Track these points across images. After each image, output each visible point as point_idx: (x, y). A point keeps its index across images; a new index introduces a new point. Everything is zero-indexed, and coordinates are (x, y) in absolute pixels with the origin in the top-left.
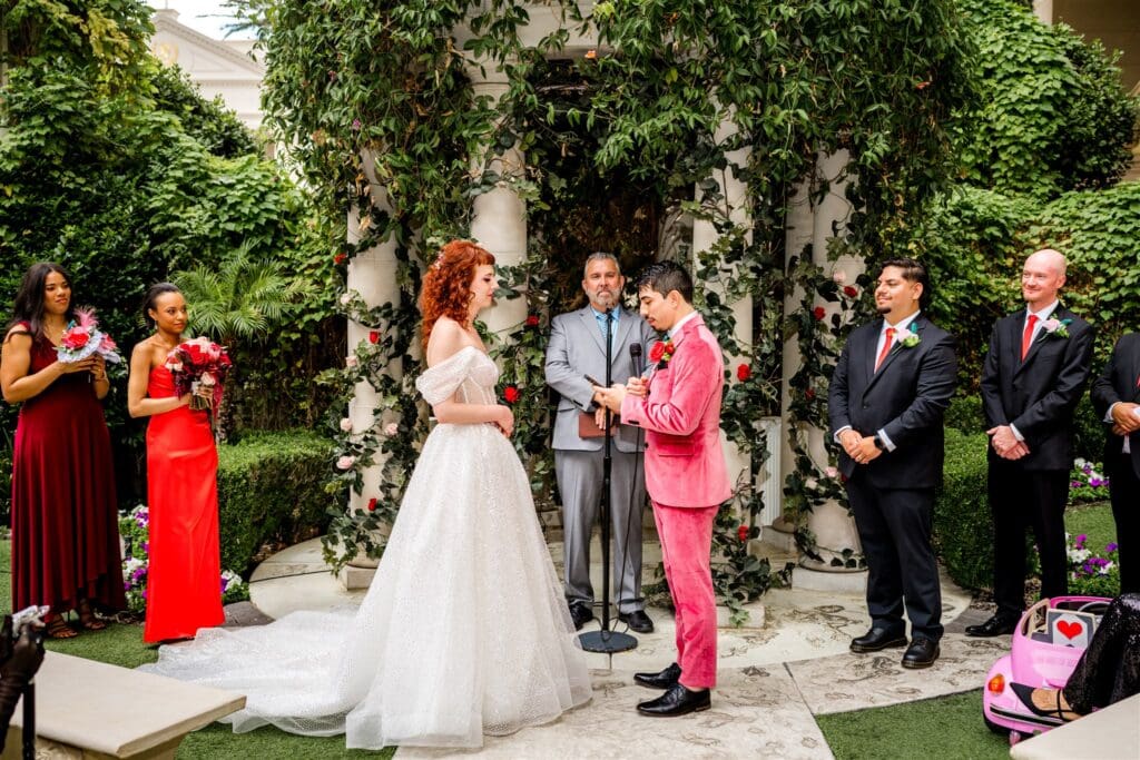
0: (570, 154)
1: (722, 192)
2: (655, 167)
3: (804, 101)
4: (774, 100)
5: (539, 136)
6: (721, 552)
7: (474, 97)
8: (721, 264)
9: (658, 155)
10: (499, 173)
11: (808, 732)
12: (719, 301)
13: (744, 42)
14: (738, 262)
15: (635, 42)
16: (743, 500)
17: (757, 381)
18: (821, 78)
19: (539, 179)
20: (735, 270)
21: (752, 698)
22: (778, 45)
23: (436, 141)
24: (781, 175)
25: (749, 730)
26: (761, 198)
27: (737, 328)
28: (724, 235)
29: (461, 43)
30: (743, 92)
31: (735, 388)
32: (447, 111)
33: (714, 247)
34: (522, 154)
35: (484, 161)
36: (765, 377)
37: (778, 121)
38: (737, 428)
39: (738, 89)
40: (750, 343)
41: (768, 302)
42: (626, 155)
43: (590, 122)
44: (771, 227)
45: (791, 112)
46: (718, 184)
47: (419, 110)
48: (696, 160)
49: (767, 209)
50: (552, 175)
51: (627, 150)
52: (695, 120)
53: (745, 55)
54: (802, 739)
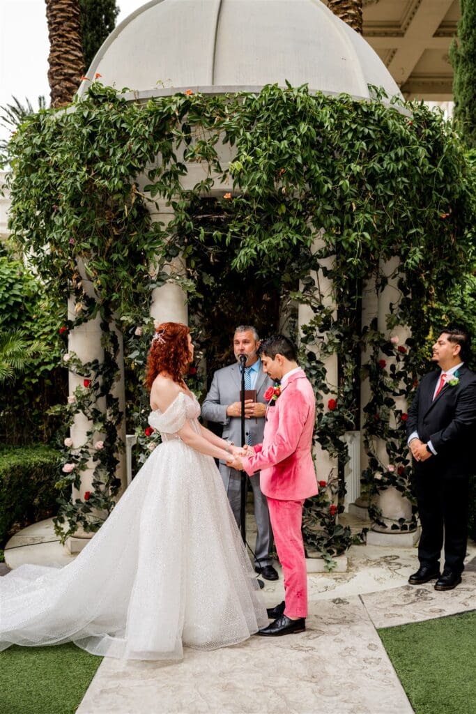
0: (216, 260)
1: (316, 286)
2: (272, 270)
3: (368, 227)
4: (350, 226)
5: (195, 248)
6: (319, 523)
7: (151, 223)
8: (317, 333)
9: (274, 261)
10: (169, 273)
11: (372, 639)
12: (315, 357)
13: (328, 188)
14: (328, 332)
15: (257, 188)
16: (333, 488)
17: (341, 410)
18: (379, 211)
19: (196, 277)
20: (326, 337)
21: (337, 619)
22: (351, 190)
23: (126, 252)
24: (354, 274)
25: (334, 640)
26: (342, 290)
27: (327, 376)
28: (318, 314)
29: (142, 187)
30: (328, 221)
31: (326, 415)
32: (133, 232)
33: (312, 322)
34: (184, 261)
35: (158, 266)
36: (346, 408)
37: (351, 239)
38: (328, 442)
39: (325, 219)
40: (336, 384)
41: (348, 357)
42: (252, 262)
43: (228, 240)
44: (348, 308)
45: (360, 234)
46: (314, 281)
47: (114, 231)
48: (299, 264)
49: (346, 297)
50: (204, 274)
51: (253, 259)
52: (297, 239)
53: (329, 196)
54: (368, 645)
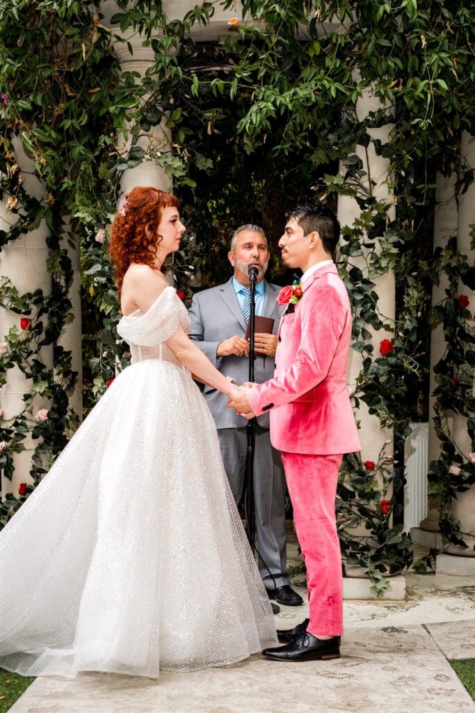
0: (216, 131)
1: (365, 169)
2: (298, 144)
3: (445, 73)
4: (416, 74)
5: (185, 114)
6: (363, 524)
7: (120, 73)
8: (364, 239)
9: (301, 132)
10: (145, 149)
11: (443, 670)
12: (361, 276)
13: (385, 12)
14: (381, 238)
15: (277, 8)
16: (385, 474)
17: (399, 355)
18: (461, 51)
19: (185, 158)
20: (378, 245)
21: (388, 648)
22: (419, 17)
23: (84, 119)
24: (423, 152)
25: (383, 669)
26: (403, 173)
27: (379, 304)
28: (367, 211)
29: (107, 19)
30: (383, 64)
31: (378, 361)
32: (95, 87)
33: (357, 222)
34: (167, 130)
35: (130, 137)
36: (408, 353)
37: (418, 93)
38: (379, 402)
39: (380, 61)
40: (392, 316)
41: (410, 281)
42: (268, 123)
43: (233, 91)
44: (413, 204)
45: (431, 82)
46: (361, 161)
47: (68, 90)
48: (339, 138)
49: (409, 187)
50: (198, 155)
51: (269, 118)
52: (337, 89)
53: (386, 26)
54: (435, 675)
